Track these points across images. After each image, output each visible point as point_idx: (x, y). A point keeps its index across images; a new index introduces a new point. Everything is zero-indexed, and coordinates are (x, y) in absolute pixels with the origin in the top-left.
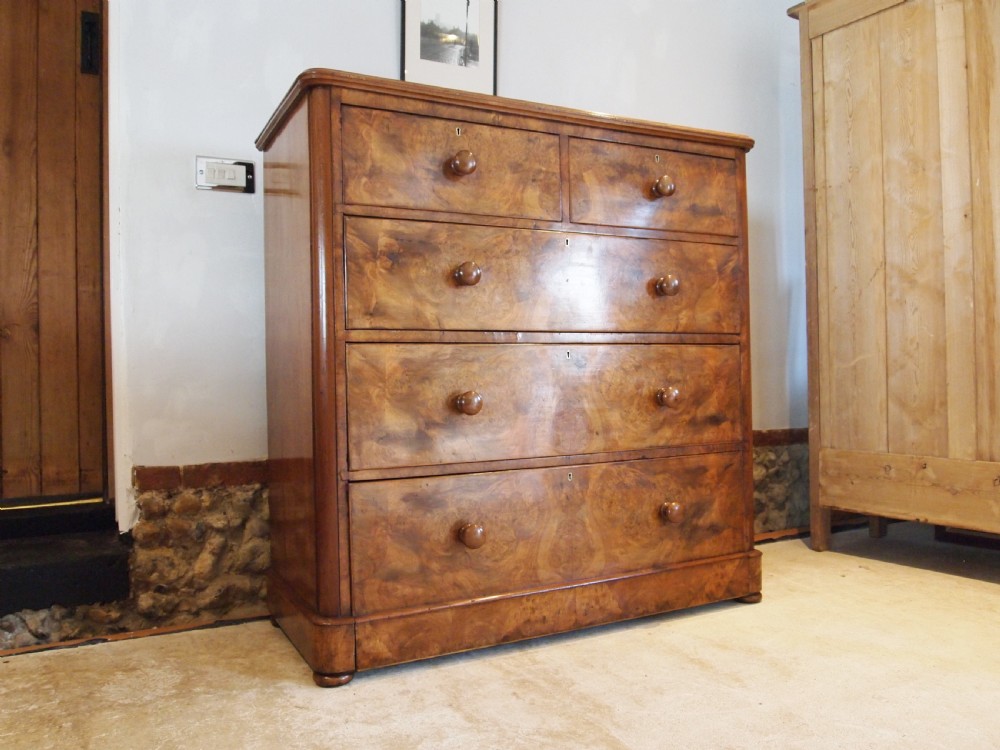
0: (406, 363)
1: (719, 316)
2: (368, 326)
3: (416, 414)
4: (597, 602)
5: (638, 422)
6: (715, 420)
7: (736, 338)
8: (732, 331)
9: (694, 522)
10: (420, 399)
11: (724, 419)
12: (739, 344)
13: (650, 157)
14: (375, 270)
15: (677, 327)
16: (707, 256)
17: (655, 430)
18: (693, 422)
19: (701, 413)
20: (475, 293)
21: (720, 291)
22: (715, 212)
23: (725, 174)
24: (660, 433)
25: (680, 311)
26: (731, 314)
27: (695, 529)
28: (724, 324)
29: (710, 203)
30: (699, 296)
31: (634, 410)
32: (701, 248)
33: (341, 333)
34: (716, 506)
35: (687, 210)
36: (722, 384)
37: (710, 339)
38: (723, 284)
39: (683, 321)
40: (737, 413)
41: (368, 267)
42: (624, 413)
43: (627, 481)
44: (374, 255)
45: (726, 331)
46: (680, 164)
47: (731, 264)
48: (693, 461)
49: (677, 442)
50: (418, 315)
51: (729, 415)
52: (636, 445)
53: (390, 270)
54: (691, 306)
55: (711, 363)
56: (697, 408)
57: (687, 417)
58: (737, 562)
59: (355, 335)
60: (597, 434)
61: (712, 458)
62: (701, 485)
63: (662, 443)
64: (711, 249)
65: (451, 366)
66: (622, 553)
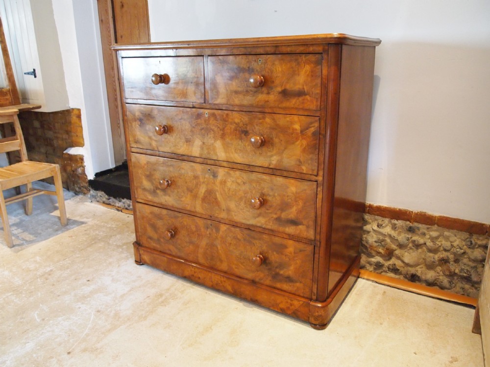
0: (148, 163)
1: (300, 162)
2: (136, 147)
3: (153, 184)
4: (222, 283)
5: (244, 210)
6: (294, 222)
7: (314, 178)
8: (310, 173)
9: (277, 270)
10: (154, 177)
11: (301, 224)
12: (316, 181)
13: (255, 61)
14: (136, 125)
15: (270, 165)
16: (292, 123)
17: (255, 218)
18: (278, 219)
19: (284, 216)
20: (169, 137)
21: (301, 146)
22: (301, 94)
23: (312, 65)
24: (257, 219)
25: (272, 156)
26: (310, 162)
27: (277, 274)
28: (304, 168)
29: (297, 87)
30: (286, 148)
31: (242, 204)
32: (288, 118)
33: (129, 149)
34: (292, 268)
35: (280, 93)
36: (301, 203)
37: (293, 175)
38: (304, 142)
39: (274, 162)
40: (311, 223)
41: (134, 124)
42: (237, 204)
43: (239, 236)
44: (135, 120)
45: (305, 172)
46: (277, 63)
47: (312, 129)
48: (277, 240)
49: (269, 227)
50: (151, 144)
51: (305, 222)
52: (244, 221)
53: (140, 125)
54: (280, 153)
55: (293, 189)
56: (281, 213)
57: (275, 216)
58: (301, 303)
59: (133, 150)
60: (224, 210)
61: (291, 242)
62: (282, 254)
63: (259, 225)
64: (296, 118)
65: (162, 166)
66: (236, 268)
